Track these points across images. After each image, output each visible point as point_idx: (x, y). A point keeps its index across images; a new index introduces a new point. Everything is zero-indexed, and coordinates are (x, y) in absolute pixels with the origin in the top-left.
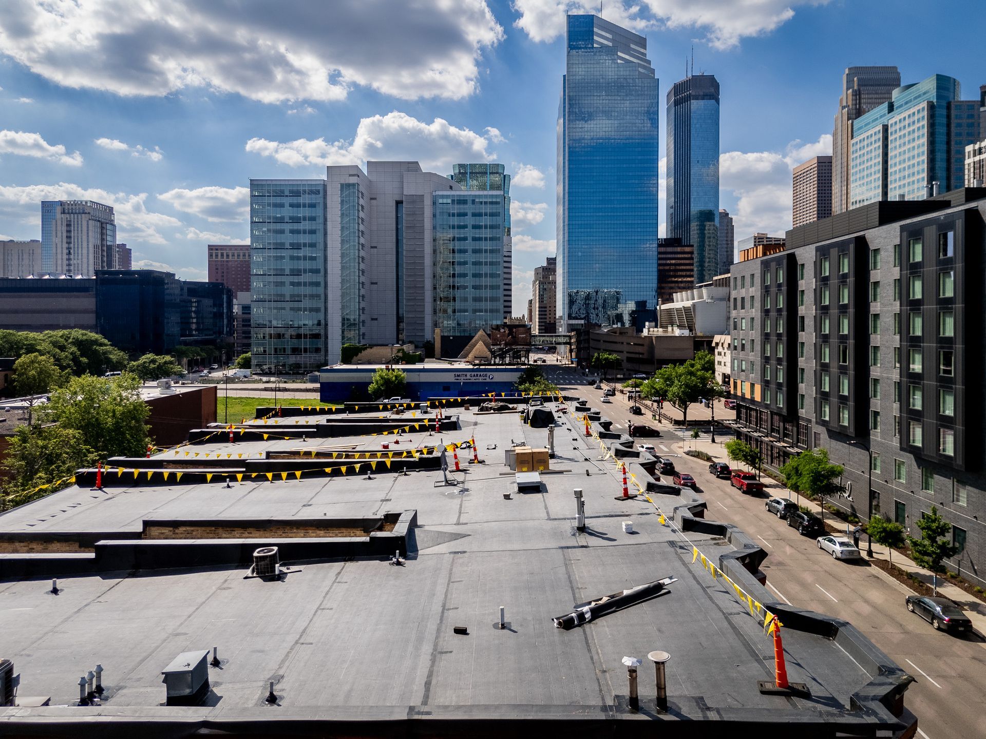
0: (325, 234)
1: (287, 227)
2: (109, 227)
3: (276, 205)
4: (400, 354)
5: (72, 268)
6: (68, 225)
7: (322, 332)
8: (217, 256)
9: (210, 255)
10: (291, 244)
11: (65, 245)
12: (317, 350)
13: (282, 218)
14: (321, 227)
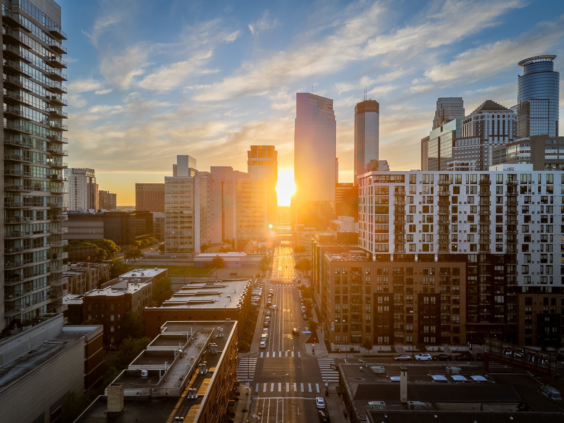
0: (194, 197)
1: (179, 195)
2: (93, 179)
3: (174, 187)
4: (222, 249)
5: (77, 198)
6: (76, 179)
7: (193, 236)
8: (139, 188)
9: (136, 188)
10: (180, 202)
11: (74, 188)
12: (191, 243)
13: (177, 191)
14: (192, 195)
